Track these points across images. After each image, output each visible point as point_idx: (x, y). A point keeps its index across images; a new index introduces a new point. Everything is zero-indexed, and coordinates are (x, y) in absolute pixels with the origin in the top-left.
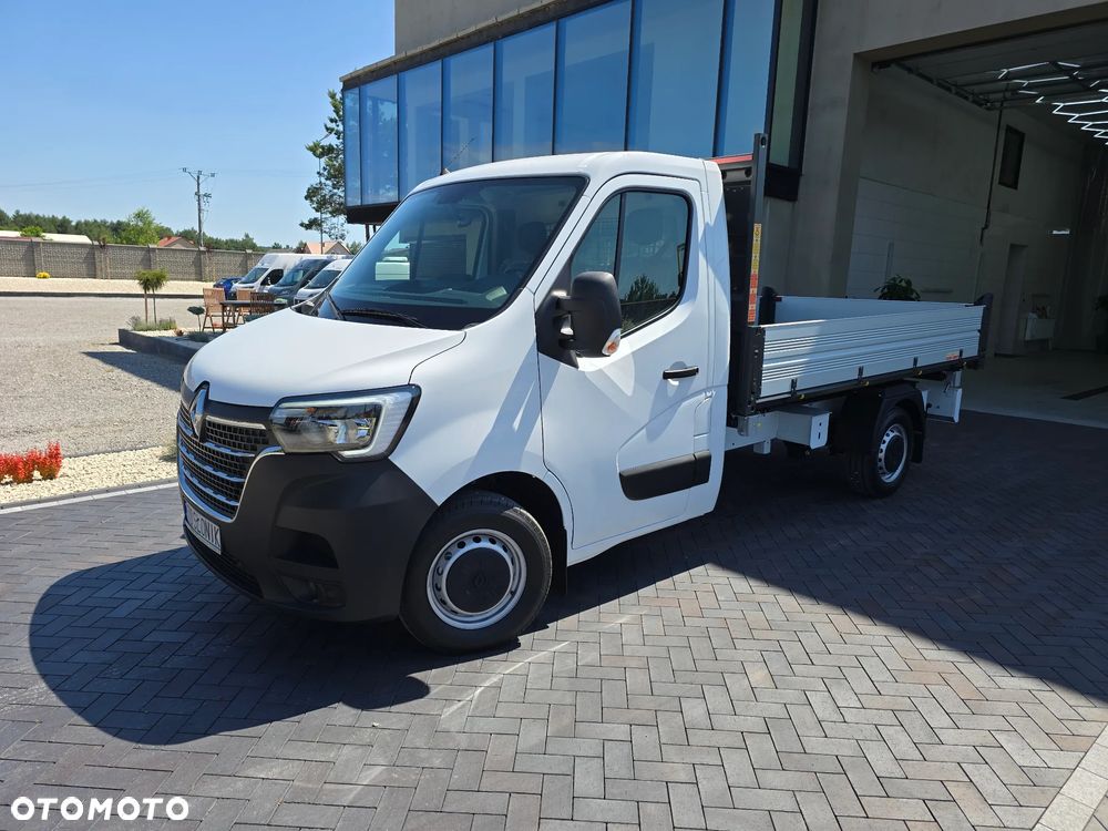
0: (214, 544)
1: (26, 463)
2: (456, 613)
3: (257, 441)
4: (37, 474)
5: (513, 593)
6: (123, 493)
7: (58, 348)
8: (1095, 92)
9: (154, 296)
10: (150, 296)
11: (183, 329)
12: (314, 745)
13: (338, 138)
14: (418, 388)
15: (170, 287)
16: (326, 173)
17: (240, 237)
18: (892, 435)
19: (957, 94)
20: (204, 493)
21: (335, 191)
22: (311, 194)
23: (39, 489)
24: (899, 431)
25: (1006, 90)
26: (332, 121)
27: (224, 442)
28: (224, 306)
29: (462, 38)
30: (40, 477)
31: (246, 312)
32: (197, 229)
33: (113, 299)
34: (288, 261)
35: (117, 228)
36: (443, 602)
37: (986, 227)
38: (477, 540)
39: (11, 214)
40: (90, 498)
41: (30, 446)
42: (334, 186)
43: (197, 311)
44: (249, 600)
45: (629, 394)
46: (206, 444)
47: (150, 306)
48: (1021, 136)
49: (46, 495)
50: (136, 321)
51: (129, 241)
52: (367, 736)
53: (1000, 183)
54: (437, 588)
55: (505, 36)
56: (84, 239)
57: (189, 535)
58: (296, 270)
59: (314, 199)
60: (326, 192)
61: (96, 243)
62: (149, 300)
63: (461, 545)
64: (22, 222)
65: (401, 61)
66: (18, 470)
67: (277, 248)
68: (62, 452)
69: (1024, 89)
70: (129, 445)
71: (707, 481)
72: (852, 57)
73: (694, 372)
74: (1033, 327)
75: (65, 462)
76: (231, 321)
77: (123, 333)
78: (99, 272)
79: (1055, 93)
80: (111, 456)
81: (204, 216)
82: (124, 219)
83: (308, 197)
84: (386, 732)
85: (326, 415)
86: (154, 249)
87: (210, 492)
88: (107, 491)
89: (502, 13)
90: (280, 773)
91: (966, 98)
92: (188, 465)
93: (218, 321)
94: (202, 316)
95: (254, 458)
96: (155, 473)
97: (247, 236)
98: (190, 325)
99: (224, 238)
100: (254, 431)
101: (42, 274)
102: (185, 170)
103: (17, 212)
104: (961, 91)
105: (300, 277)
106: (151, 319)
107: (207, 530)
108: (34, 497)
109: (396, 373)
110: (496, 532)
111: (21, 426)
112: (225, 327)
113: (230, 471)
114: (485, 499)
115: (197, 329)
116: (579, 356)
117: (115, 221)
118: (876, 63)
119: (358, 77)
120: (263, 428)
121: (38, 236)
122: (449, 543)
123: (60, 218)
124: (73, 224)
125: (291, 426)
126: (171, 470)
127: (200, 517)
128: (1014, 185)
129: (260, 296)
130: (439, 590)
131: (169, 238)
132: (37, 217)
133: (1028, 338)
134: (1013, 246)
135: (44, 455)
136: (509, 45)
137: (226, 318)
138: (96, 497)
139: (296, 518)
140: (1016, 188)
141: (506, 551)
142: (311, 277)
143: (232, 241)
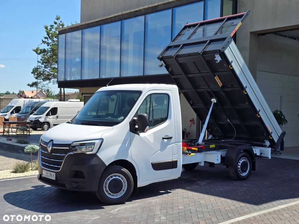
0: (53, 178)
2: (110, 194)
3: (67, 151)
5: (124, 191)
13: (48, 46)
14: (103, 139)
18: (243, 160)
21: (46, 69)
22: (35, 71)
24: (246, 160)
26: (45, 38)
36: (107, 191)
38: (115, 176)
42: (45, 67)
45: (152, 142)
54: (106, 187)
55: (125, 19)
58: (28, 107)
59: (36, 73)
60: (41, 70)
63: (112, 177)
65: (83, 25)
71: (176, 168)
72: (249, 33)
73: (171, 138)
83: (33, 72)
87: (52, 166)
92: (45, 161)
95: (66, 155)
105: (29, 110)
107: (51, 175)
110: (120, 175)
113: (59, 159)
116: (140, 133)
119: (65, 30)
120: (68, 148)
122: (109, 176)
127: (49, 172)
141: (122, 180)
142: (35, 110)
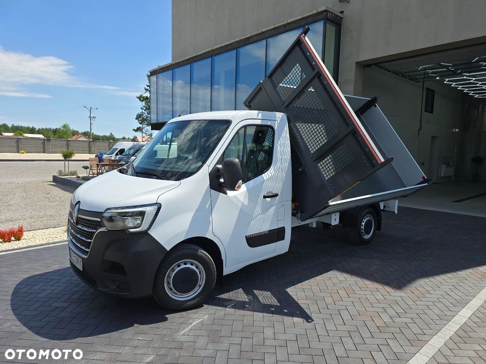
0: (80, 266)
1: (8, 234)
2: (176, 294)
3: (97, 225)
4: (13, 238)
5: (200, 286)
6: (48, 246)
7: (27, 184)
8: (460, 74)
9: (68, 161)
10: (67, 161)
11: (80, 175)
12: (114, 347)
14: (160, 204)
15: (76, 156)
16: (144, 108)
17: (108, 134)
18: (367, 219)
19: (402, 76)
20: (77, 245)
21: (149, 115)
22: (139, 117)
23: (14, 245)
24: (370, 217)
25: (425, 74)
26: (148, 86)
27: (85, 226)
28: (98, 165)
29: (199, 55)
30: (14, 240)
31: (107, 168)
32: (89, 131)
33: (52, 162)
34: (127, 145)
35: (55, 131)
36: (171, 289)
37: (420, 129)
38: (185, 264)
39: (10, 125)
40: (34, 248)
41: (11, 227)
42: (148, 113)
43: (86, 168)
44: (94, 290)
45: (246, 205)
46: (78, 226)
47: (67, 165)
48: (433, 91)
49: (16, 247)
50: (60, 172)
51: (60, 137)
52: (136, 343)
53: (425, 111)
55: (215, 55)
56: (41, 136)
57: (72, 264)
58: (130, 149)
59: (140, 119)
60: (144, 116)
61: (46, 138)
62: (66, 162)
63: (179, 266)
64: (15, 129)
65: (174, 64)
66: (5, 237)
67: (124, 139)
68: (24, 229)
69: (430, 74)
70: (53, 226)
71: (284, 239)
72: (355, 64)
73: (276, 195)
74: (444, 171)
75: (25, 233)
76: (101, 172)
77: (54, 177)
78: (46, 151)
79: (443, 75)
80: (44, 231)
81: (93, 126)
82: (58, 127)
83: (137, 118)
84: (144, 341)
85: (124, 215)
86: (70, 141)
87: (79, 245)
88: (41, 245)
89: (215, 46)
90: (100, 357)
91: (406, 78)
92: (72, 234)
93: (95, 172)
94: (88, 170)
95: (96, 232)
96: (62, 237)
97: (111, 134)
98: (83, 174)
99: (101, 135)
100: (96, 221)
101: (22, 152)
102: (85, 107)
103: (13, 125)
104: (404, 75)
105: (132, 152)
106: (67, 171)
107: (77, 261)
108: (11, 248)
109: (152, 198)
110: (193, 261)
111: (8, 218)
112: (98, 174)
113: (87, 237)
114: (189, 247)
115: (86, 175)
116: (227, 190)
117: (55, 128)
118: (365, 66)
119: (156, 70)
120: (100, 220)
121: (21, 135)
122: (174, 265)
123: (31, 127)
124: (37, 129)
125: (111, 219)
126: (65, 237)
127: (75, 255)
128: (432, 112)
129: (113, 161)
130: (169, 284)
131: (78, 135)
132: (21, 127)
133: (442, 175)
134: (433, 137)
135: (16, 230)
136: (217, 59)
137: (98, 170)
138: (36, 248)
139: (111, 256)
140: (432, 113)
141: (197, 268)
142: (136, 152)
143: (105, 136)
